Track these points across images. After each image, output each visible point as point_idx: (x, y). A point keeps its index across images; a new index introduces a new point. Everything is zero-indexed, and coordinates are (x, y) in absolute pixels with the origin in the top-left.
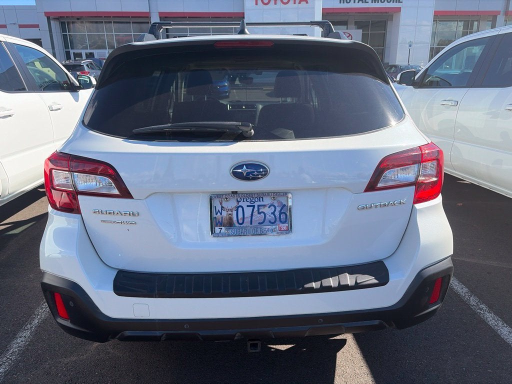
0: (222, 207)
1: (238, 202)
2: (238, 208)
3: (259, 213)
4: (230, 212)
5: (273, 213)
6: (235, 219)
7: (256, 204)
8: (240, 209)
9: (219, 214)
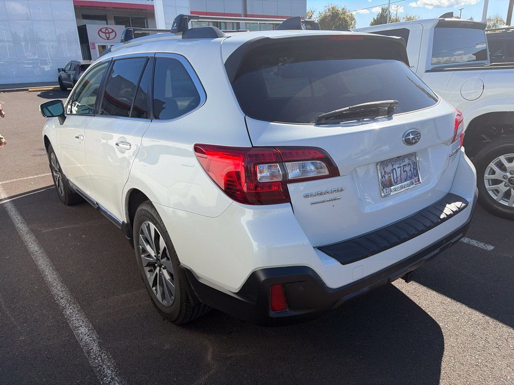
0: (385, 172)
1: (393, 165)
2: (393, 170)
3: (404, 172)
4: (389, 175)
5: (410, 170)
6: (393, 180)
7: (402, 165)
8: (394, 170)
9: (384, 178)
